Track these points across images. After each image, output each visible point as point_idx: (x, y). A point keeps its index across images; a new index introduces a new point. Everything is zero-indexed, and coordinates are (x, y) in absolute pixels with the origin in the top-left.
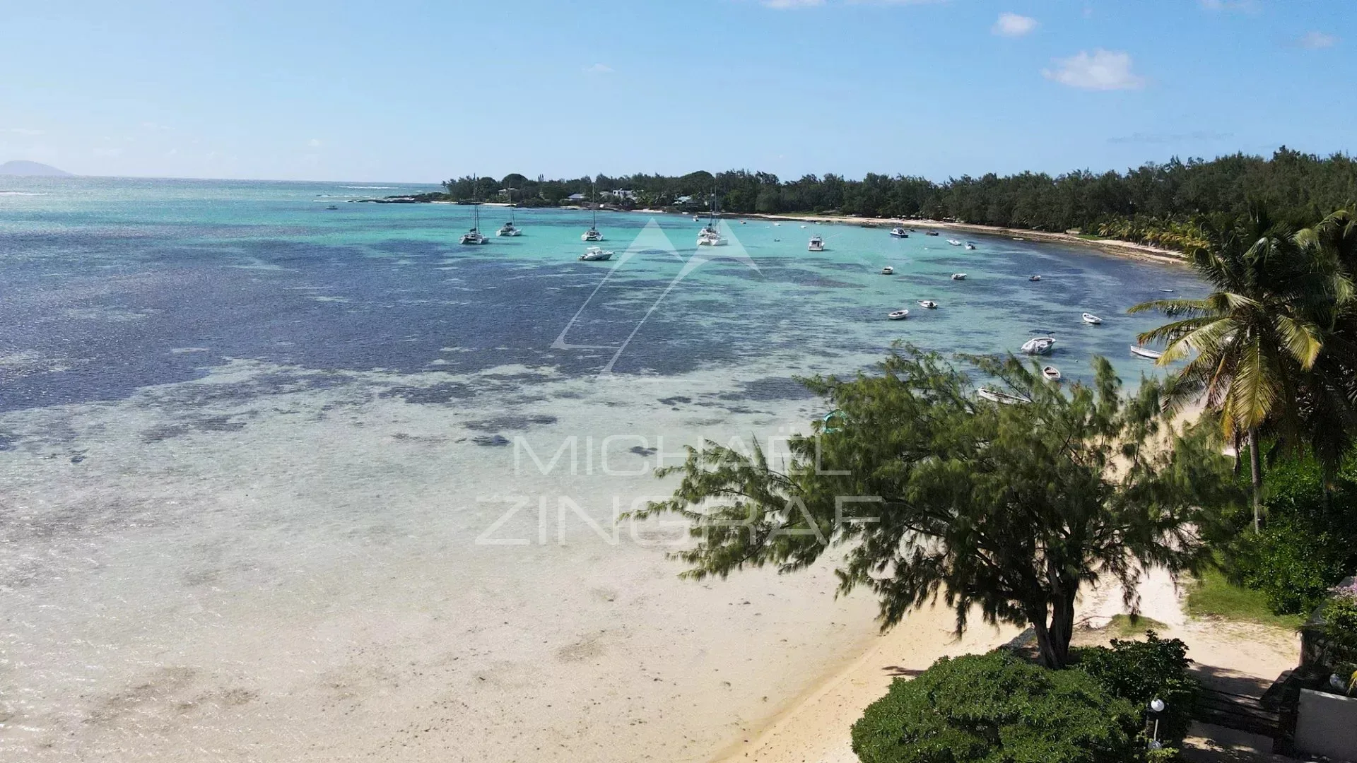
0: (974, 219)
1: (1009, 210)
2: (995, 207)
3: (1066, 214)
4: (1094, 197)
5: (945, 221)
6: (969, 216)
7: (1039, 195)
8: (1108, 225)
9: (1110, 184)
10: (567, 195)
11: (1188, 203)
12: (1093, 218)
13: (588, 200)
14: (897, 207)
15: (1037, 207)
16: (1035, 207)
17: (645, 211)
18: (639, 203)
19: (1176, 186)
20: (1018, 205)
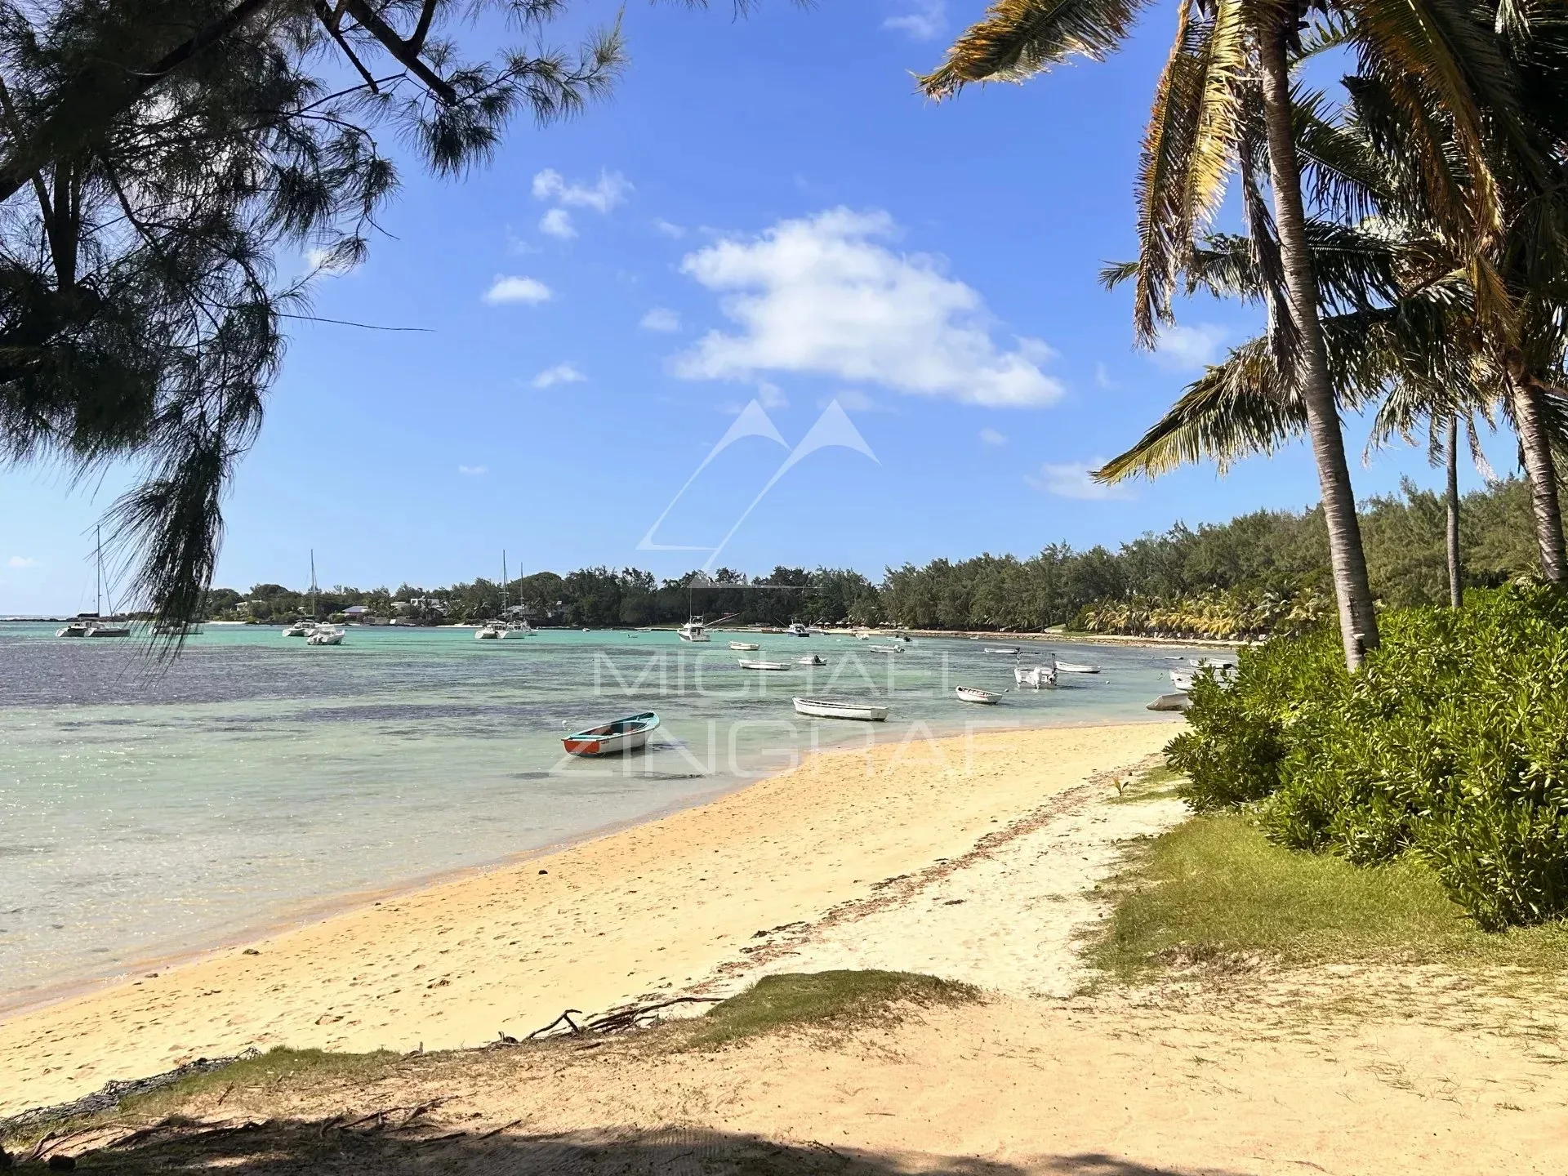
0: (920, 621)
1: (966, 608)
2: (947, 602)
3: (1041, 604)
4: (1077, 580)
5: (884, 627)
6: (914, 619)
7: (1003, 581)
8: (1098, 614)
9: (1097, 564)
10: (341, 609)
11: (1201, 579)
12: (1077, 608)
13: (373, 614)
14: (817, 611)
15: (1003, 598)
16: (1000, 599)
17: (459, 625)
18: (449, 616)
19: (1183, 556)
20: (977, 597)
